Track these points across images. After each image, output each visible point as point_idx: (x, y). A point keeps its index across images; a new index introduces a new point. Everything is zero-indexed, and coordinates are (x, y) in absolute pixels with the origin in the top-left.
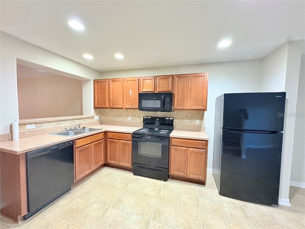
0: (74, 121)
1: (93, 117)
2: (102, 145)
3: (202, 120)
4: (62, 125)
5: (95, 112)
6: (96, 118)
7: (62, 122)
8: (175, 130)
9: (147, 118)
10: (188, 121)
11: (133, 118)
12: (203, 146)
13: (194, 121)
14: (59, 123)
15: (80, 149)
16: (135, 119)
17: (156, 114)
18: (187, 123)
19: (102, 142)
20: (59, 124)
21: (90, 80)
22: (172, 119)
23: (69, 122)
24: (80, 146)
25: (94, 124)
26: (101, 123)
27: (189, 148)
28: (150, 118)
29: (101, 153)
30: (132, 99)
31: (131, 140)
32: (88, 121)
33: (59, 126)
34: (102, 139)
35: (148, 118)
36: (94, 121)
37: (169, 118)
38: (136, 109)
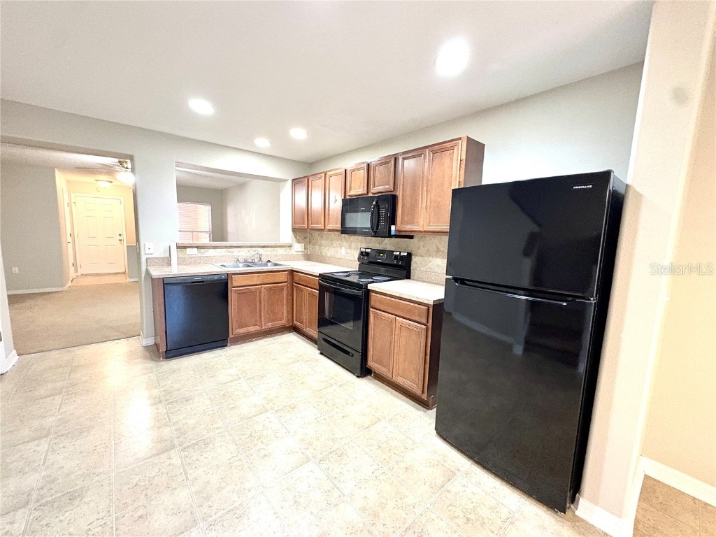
0: (254, 249)
1: (290, 246)
2: (285, 292)
4: (234, 254)
5: (295, 237)
6: (299, 247)
7: (235, 249)
8: (414, 280)
9: (365, 250)
12: (420, 316)
14: (230, 250)
15: (239, 290)
18: (438, 265)
19: (283, 286)
20: (230, 252)
21: (287, 180)
23: (246, 250)
24: (240, 285)
25: (292, 258)
26: (308, 257)
27: (397, 318)
28: (370, 251)
29: (283, 306)
31: (318, 288)
32: (281, 251)
33: (230, 254)
34: (286, 282)
36: (293, 252)
37: (400, 252)
38: (337, 231)
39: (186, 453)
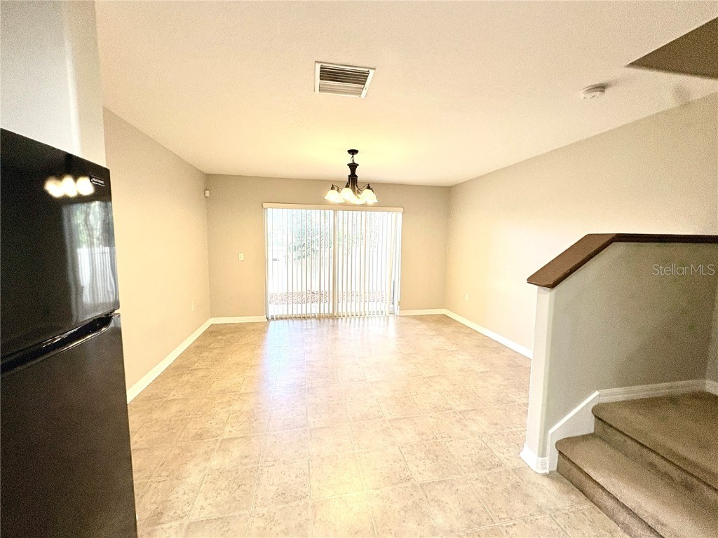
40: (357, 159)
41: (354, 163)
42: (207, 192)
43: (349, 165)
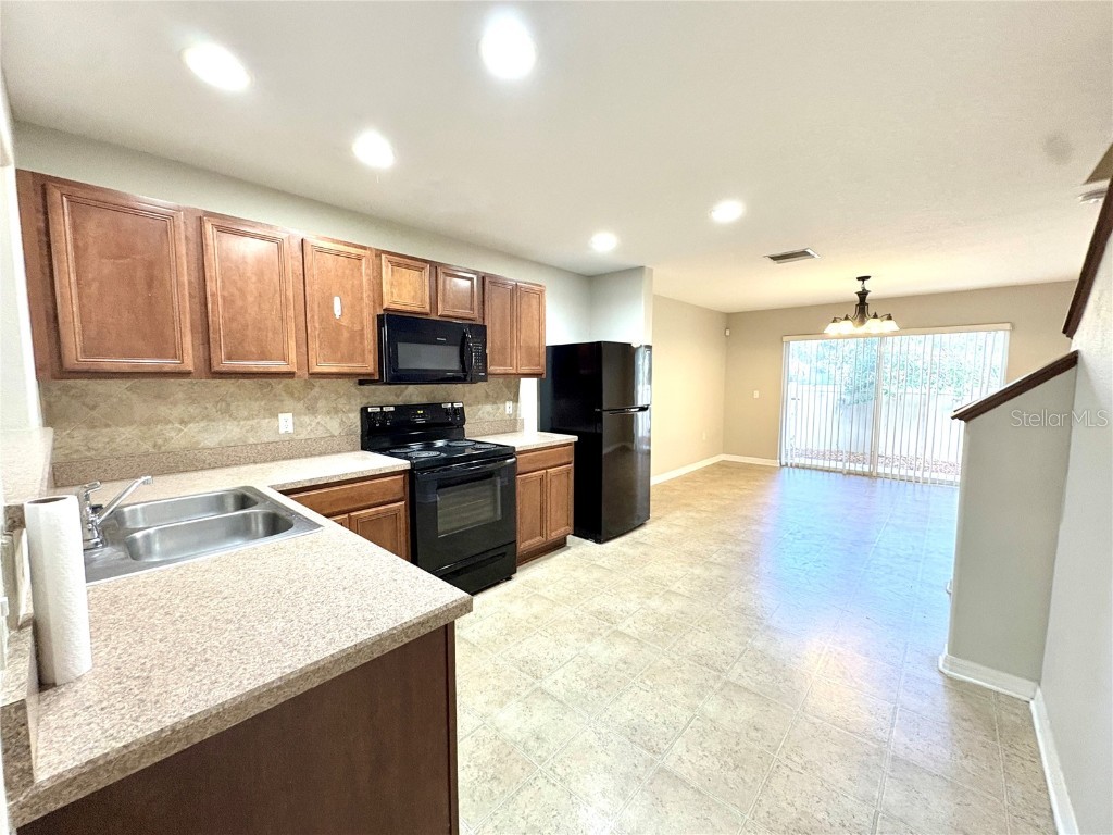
3: (517, 402)
9: (379, 409)
10: (488, 408)
11: (306, 419)
13: (501, 406)
16: (314, 424)
17: (402, 392)
22: (461, 405)
28: (392, 409)
30: (346, 334)
35: (384, 409)
39: (723, 666)
40: (868, 285)
41: (864, 290)
42: (728, 331)
43: (859, 294)
